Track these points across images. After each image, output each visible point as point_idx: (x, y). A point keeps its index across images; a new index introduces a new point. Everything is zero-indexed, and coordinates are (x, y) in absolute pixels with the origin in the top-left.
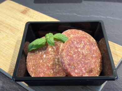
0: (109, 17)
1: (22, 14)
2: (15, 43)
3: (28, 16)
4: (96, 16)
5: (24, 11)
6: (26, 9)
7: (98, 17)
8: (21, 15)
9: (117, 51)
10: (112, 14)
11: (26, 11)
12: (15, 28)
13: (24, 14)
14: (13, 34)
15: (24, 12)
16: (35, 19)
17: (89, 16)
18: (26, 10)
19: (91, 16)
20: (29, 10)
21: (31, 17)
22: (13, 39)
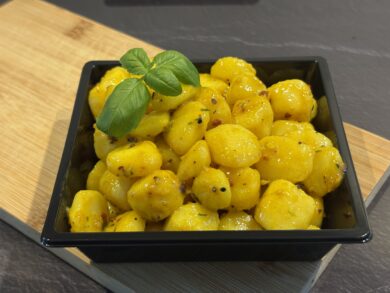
0: (344, 49)
1: (69, 39)
2: (48, 132)
3: (89, 44)
4: (303, 46)
5: (76, 28)
6: (83, 22)
7: (310, 46)
8: (67, 42)
9: (370, 154)
10: (354, 38)
11: (81, 29)
12: (48, 84)
13: (74, 38)
14: (42, 103)
15: (75, 33)
16: (111, 54)
17: (280, 45)
18: (82, 26)
19: (287, 44)
20: (91, 25)
21: (96, 48)
22: (40, 118)
